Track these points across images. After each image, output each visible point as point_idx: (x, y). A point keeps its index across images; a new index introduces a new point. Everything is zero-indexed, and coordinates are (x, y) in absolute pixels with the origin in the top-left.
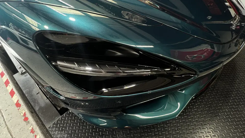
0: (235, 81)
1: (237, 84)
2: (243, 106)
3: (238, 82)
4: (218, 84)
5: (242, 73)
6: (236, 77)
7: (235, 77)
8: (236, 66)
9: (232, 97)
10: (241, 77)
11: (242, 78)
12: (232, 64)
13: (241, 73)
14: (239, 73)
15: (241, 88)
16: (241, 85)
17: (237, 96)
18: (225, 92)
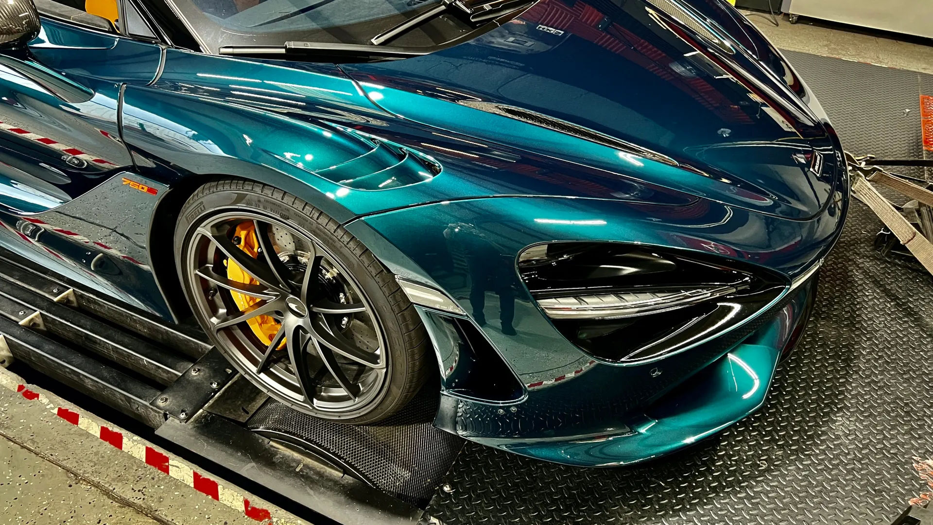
0: (858, 316)
1: (865, 321)
2: (893, 373)
3: (866, 315)
4: (820, 332)
5: (870, 291)
6: (858, 303)
7: (856, 303)
8: (849, 274)
9: (864, 356)
10: (870, 300)
11: (873, 304)
12: (839, 268)
13: (867, 291)
14: (861, 291)
15: (878, 331)
16: (875, 322)
17: (874, 350)
18: (844, 346)
